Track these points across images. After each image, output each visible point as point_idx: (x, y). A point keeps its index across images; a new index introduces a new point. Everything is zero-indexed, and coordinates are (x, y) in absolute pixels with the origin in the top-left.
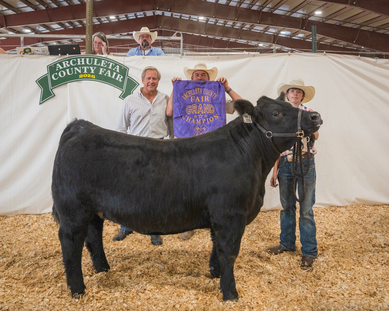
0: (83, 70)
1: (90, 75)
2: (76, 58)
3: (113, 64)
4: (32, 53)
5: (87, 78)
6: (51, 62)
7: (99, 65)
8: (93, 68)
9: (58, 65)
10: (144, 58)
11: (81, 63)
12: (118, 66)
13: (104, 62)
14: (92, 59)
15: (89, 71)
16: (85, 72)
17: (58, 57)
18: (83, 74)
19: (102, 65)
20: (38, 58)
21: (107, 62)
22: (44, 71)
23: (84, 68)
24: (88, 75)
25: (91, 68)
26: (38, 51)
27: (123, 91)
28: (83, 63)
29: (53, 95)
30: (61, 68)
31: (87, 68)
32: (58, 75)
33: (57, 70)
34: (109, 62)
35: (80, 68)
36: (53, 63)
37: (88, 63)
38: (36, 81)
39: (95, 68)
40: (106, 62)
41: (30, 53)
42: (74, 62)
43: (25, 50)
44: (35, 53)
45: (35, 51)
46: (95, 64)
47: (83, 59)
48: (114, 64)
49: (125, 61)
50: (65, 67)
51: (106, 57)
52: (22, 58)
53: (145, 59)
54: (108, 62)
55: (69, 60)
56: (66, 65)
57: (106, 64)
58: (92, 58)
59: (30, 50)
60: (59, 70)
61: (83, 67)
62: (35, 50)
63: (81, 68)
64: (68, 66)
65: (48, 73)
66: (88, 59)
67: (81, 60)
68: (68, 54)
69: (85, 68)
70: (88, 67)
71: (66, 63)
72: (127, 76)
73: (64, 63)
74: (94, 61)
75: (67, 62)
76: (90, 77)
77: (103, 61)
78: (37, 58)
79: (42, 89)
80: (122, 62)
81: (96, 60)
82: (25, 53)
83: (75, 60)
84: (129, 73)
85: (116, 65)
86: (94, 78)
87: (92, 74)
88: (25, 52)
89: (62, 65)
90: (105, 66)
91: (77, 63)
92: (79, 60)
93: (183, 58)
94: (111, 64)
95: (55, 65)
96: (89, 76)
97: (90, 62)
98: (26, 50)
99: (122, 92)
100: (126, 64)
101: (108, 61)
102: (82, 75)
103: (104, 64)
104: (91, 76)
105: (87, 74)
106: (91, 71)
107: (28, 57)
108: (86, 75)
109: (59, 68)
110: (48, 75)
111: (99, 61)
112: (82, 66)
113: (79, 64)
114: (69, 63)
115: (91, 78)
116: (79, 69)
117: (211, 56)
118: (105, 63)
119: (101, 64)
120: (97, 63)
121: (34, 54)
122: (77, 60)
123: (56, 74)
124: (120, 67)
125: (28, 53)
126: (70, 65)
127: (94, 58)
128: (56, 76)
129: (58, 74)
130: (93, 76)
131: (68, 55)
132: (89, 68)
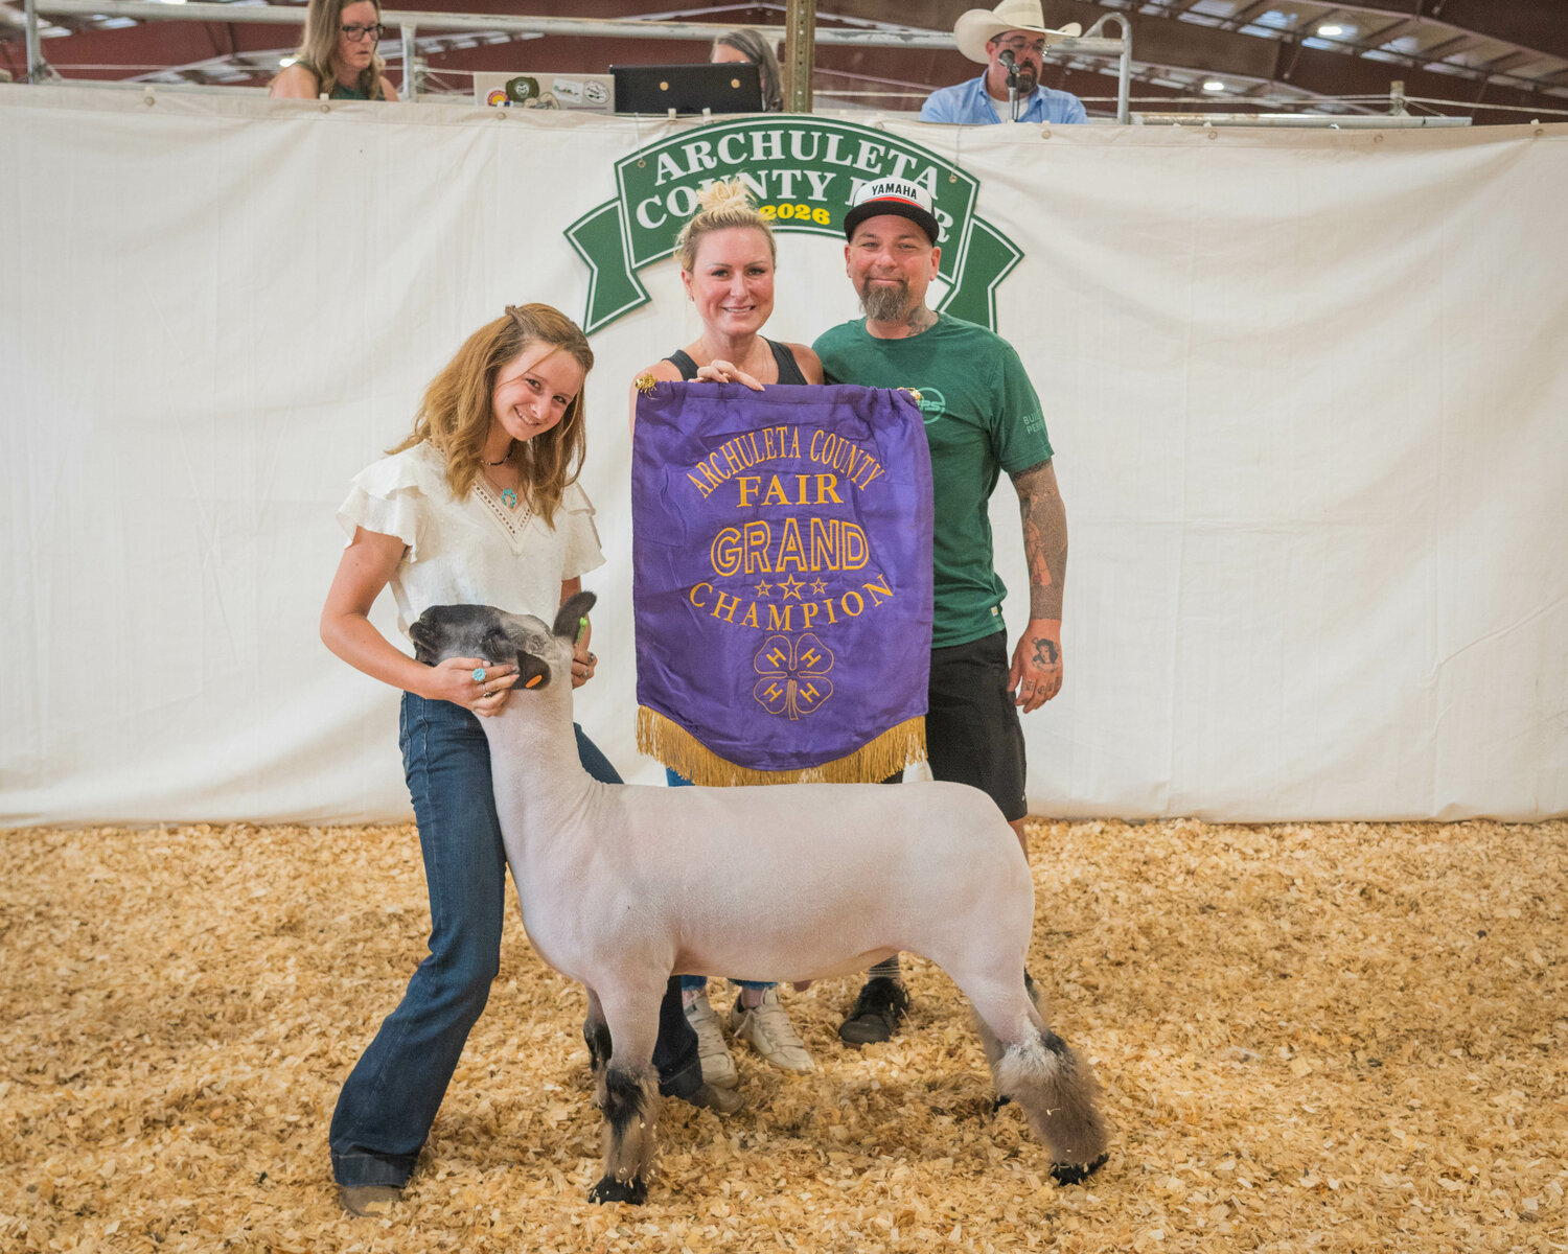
0: (774, 187)
1: (807, 209)
2: (746, 131)
3: (909, 162)
4: (544, 99)
5: (792, 221)
6: (632, 144)
7: (848, 162)
8: (822, 179)
9: (664, 158)
10: (1047, 135)
11: (767, 151)
12: (932, 172)
13: (872, 150)
14: (816, 135)
15: (802, 189)
16: (787, 192)
17: (663, 125)
18: (778, 203)
19: (861, 164)
20: (574, 125)
21: (882, 149)
22: (600, 189)
23: (780, 176)
24: (798, 207)
25: (813, 176)
26: (569, 91)
27: (953, 287)
28: (777, 154)
29: (643, 298)
30: (677, 173)
31: (794, 176)
32: (664, 209)
33: (660, 182)
34: (893, 152)
35: (763, 173)
36: (643, 150)
37: (796, 152)
38: (566, 233)
39: (830, 176)
40: (878, 150)
41: (532, 101)
42: (735, 148)
43: (511, 85)
44: (555, 103)
45: (555, 93)
46: (831, 157)
47: (776, 135)
48: (914, 161)
49: (962, 147)
50: (694, 168)
51: (879, 127)
52: (503, 123)
53: (1052, 140)
54: (887, 153)
55: (714, 139)
56: (700, 162)
57: (879, 159)
58: (816, 128)
59: (535, 90)
60: (671, 184)
61: (775, 173)
62: (556, 88)
63: (769, 177)
64: (710, 164)
65: (619, 198)
66: (797, 137)
67: (767, 138)
68: (707, 111)
69: (787, 175)
70: (798, 173)
71: (698, 150)
72: (973, 216)
73: (690, 149)
74: (824, 142)
75: (706, 146)
76: (808, 218)
77: (865, 146)
78: (567, 125)
79: (592, 270)
80: (952, 150)
81: (834, 141)
82: (510, 98)
83: (741, 137)
84: (978, 202)
85: (923, 163)
86: (826, 221)
87: (814, 205)
88: (511, 96)
89: (682, 161)
90: (874, 166)
91: (751, 154)
92: (757, 136)
93: (1220, 140)
94: (902, 159)
95: (652, 160)
96: (803, 212)
97: (806, 147)
98: (518, 89)
99: (947, 288)
100: (970, 162)
101: (889, 146)
102: (772, 208)
103: (869, 159)
104: (811, 213)
105: (793, 203)
106: (811, 191)
107: (529, 121)
108: (790, 207)
109: (667, 175)
110: (618, 203)
111: (850, 144)
112: (770, 165)
113: (758, 155)
114: (713, 153)
115: (811, 223)
116: (758, 179)
117: (1351, 132)
118: (873, 157)
119: (855, 161)
120: (841, 155)
121: (549, 104)
122: (749, 139)
123: (657, 200)
124: (943, 175)
125: (522, 101)
126: (719, 159)
127: (824, 130)
128: (654, 212)
129: (664, 199)
130: (822, 216)
131: (707, 116)
132: (804, 176)
